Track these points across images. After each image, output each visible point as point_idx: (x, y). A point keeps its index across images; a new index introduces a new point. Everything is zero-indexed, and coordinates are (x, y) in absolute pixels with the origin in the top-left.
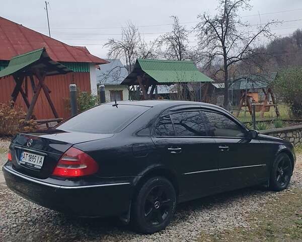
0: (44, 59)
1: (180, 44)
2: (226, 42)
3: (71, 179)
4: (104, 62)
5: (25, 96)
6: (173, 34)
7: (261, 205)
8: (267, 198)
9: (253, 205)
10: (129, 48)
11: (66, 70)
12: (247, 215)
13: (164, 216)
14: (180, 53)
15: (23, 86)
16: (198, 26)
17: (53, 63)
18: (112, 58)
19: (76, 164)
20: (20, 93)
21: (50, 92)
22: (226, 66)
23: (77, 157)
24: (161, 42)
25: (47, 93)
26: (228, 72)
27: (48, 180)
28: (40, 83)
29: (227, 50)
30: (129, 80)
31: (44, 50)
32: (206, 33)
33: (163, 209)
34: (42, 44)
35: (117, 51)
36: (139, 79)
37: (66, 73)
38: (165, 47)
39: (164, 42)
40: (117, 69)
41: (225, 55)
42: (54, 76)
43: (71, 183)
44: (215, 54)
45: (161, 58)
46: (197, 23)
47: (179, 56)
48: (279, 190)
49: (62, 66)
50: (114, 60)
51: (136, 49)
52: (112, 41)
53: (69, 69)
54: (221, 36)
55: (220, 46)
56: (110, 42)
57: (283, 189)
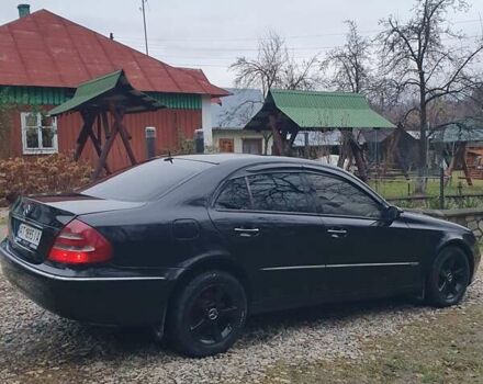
0: (123, 86)
1: (357, 66)
2: (425, 63)
3: (72, 266)
4: (224, 93)
5: (97, 142)
6: (346, 50)
7: (400, 327)
8: (417, 317)
9: (387, 326)
10: (270, 72)
11: (156, 105)
12: (367, 340)
13: (225, 333)
14: (357, 80)
15: (94, 127)
16: (379, 37)
17: (137, 94)
18: (241, 86)
19: (79, 245)
20: (89, 138)
21: (130, 138)
22: (424, 103)
23: (81, 234)
24: (325, 64)
25: (126, 139)
26: (428, 113)
27: (42, 266)
28: (116, 123)
29: (426, 76)
30: (257, 123)
31: (123, 73)
32: (392, 48)
33: (223, 322)
34: (130, 63)
35: (250, 76)
36: (272, 121)
37: (156, 109)
38: (332, 71)
39: (331, 63)
40: (247, 105)
41: (423, 84)
42: (138, 115)
43: (71, 272)
44: (406, 83)
45: (320, 88)
46: (378, 33)
47: (355, 86)
48: (442, 305)
49: (149, 98)
50: (244, 90)
51: (280, 74)
52: (242, 61)
53: (160, 103)
54: (417, 53)
55: (415, 71)
56: (239, 63)
57: (449, 305)
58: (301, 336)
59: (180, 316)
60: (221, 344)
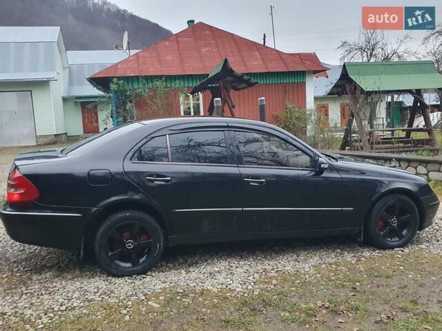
10: (367, 50)
31: (226, 61)
39: (432, 37)
52: (345, 44)
56: (343, 45)
57: (392, 248)
58: (221, 265)
59: (97, 245)
60: (138, 268)
